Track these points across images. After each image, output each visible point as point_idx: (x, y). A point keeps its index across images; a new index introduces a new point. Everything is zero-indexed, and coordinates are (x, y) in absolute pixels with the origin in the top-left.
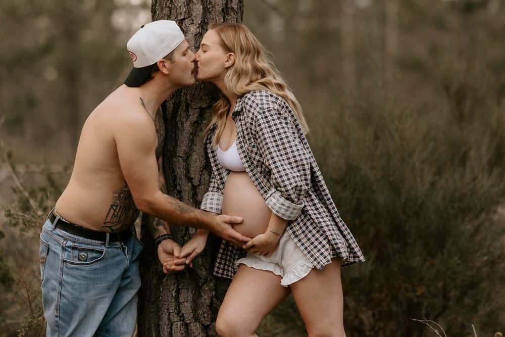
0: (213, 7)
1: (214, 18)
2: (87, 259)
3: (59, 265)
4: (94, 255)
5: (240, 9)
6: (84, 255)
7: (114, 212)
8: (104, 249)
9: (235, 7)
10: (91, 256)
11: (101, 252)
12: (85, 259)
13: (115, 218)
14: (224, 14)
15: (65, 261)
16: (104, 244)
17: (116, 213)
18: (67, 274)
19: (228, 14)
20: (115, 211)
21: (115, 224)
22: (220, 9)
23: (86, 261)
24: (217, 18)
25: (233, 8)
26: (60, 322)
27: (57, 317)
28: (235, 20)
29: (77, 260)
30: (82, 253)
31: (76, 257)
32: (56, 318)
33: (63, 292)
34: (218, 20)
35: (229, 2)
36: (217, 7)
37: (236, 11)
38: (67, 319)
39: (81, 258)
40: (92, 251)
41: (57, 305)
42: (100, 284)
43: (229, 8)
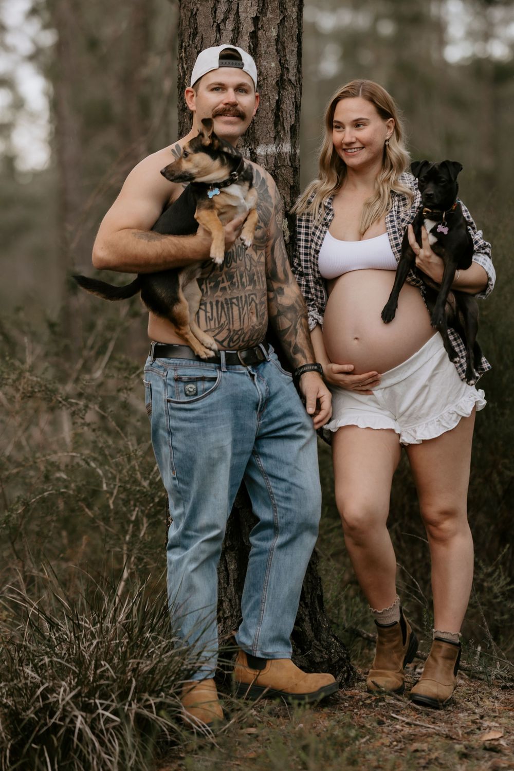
0: (264, 79)
1: (266, 95)
2: (197, 392)
3: (162, 409)
4: (207, 385)
5: (299, 81)
6: (191, 388)
7: (206, 315)
8: (218, 374)
9: (293, 79)
10: (202, 387)
11: (214, 379)
12: (195, 392)
13: (212, 322)
14: (279, 89)
15: (169, 401)
16: (220, 368)
17: (209, 314)
18: (175, 418)
19: (284, 88)
20: (206, 311)
21: (217, 331)
22: (274, 82)
23: (196, 394)
24: (270, 95)
25: (290, 80)
26: (181, 485)
27: (174, 479)
28: (293, 96)
29: (184, 395)
30: (189, 386)
31: (181, 392)
32: (174, 481)
33: (174, 444)
34: (271, 97)
35: (285, 73)
36: (269, 79)
37: (293, 84)
38: (186, 478)
39: (188, 392)
40: (203, 379)
41: (171, 463)
42: (224, 424)
43: (285, 80)
